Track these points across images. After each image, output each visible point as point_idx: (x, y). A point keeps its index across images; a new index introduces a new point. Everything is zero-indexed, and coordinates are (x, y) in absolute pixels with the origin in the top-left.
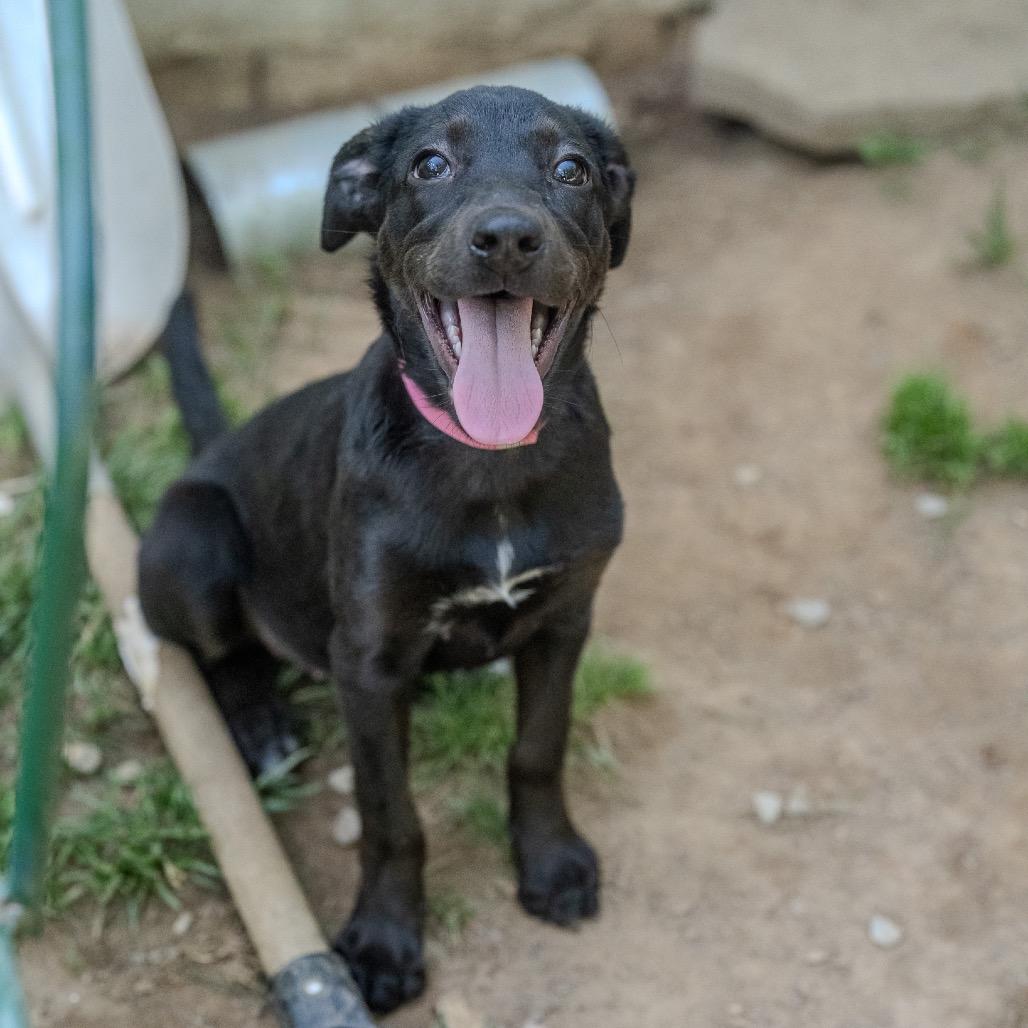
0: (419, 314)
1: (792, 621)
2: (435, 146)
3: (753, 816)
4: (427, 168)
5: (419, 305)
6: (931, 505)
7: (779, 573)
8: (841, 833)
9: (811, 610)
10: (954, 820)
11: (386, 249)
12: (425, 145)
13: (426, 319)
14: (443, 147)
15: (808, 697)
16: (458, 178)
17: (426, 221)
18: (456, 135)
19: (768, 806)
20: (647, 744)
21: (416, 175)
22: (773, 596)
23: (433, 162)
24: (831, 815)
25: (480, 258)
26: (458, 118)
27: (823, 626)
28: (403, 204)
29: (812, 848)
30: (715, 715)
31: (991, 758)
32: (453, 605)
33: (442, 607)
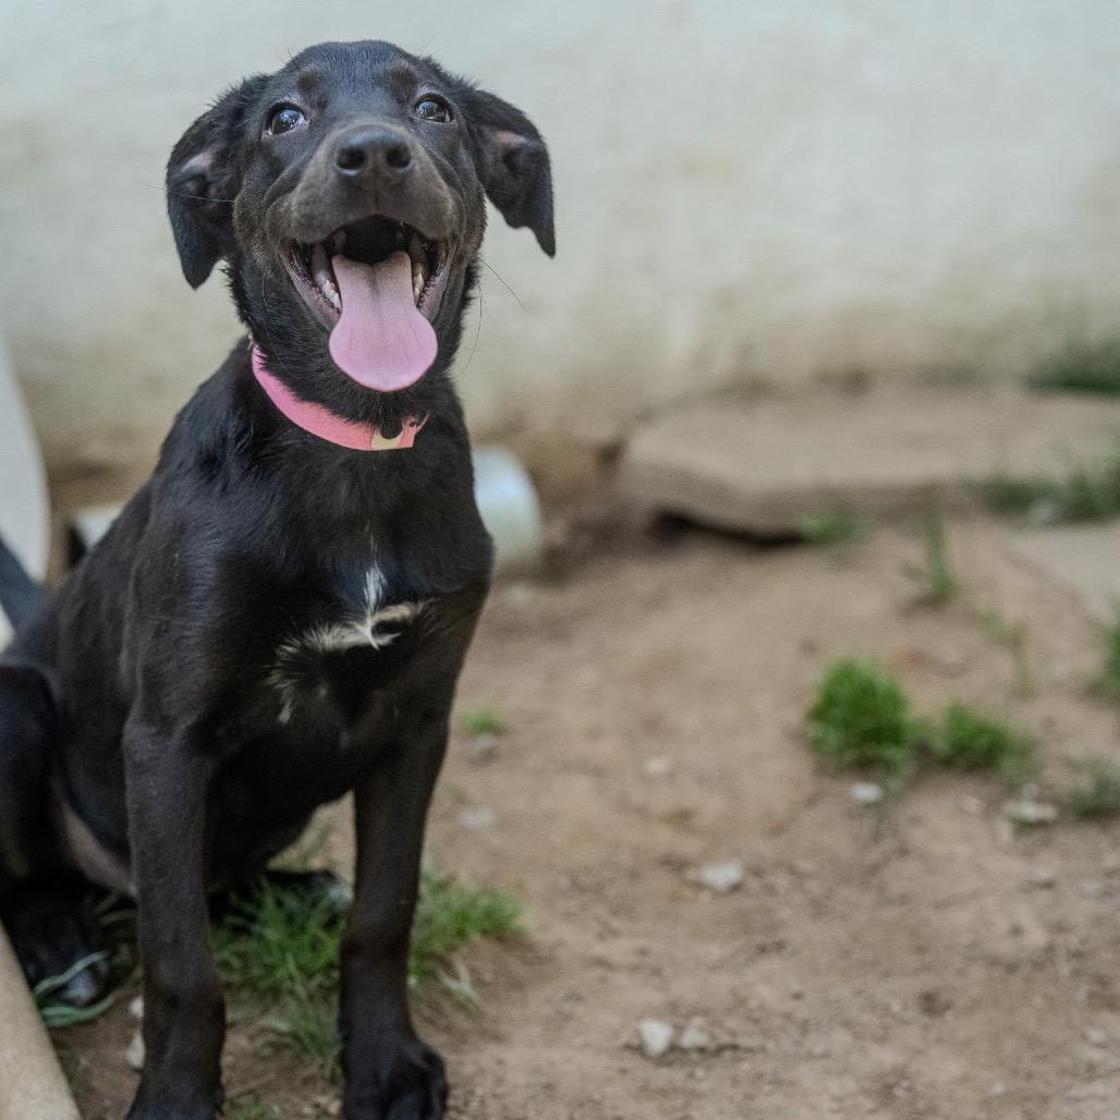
0: (289, 278)
1: (700, 886)
2: (287, 99)
3: (639, 1049)
4: (280, 123)
5: (288, 268)
6: (866, 792)
7: (689, 846)
9: (723, 874)
10: (885, 1057)
11: (245, 218)
12: (275, 99)
13: (297, 280)
14: (295, 99)
15: (715, 951)
16: (313, 125)
17: (286, 173)
18: (306, 85)
19: (657, 1035)
20: (517, 985)
21: (270, 133)
22: (676, 865)
23: (286, 115)
24: (733, 1048)
25: (348, 178)
26: (307, 69)
27: (736, 888)
28: (258, 168)
29: (708, 1079)
30: (601, 962)
31: (931, 1004)
32: (304, 649)
33: (290, 649)
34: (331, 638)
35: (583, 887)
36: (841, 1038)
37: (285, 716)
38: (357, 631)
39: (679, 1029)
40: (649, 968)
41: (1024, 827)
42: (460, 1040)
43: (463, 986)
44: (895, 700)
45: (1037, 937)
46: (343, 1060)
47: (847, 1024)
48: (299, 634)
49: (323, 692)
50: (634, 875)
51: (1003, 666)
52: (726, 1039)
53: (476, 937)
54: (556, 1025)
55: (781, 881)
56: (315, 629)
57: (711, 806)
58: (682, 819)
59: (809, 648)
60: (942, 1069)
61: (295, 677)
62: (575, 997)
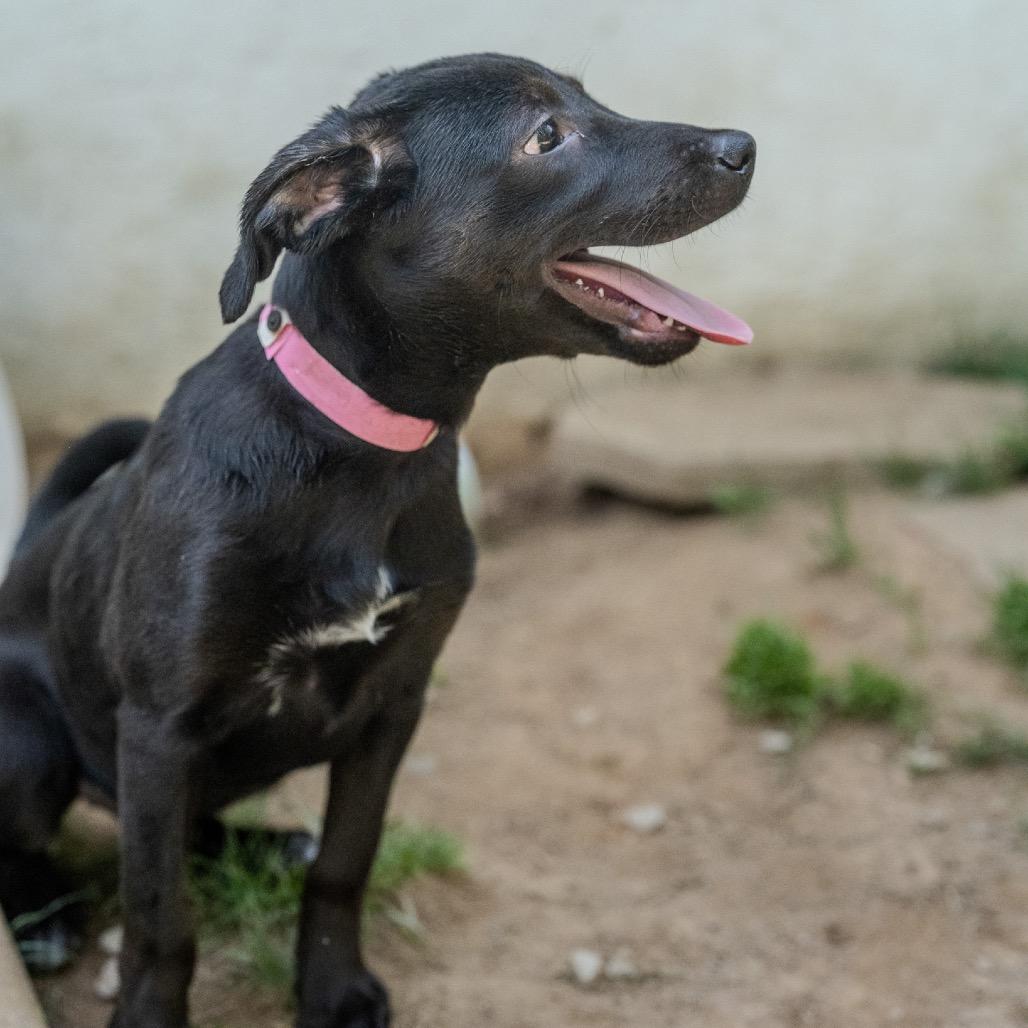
1: (624, 827)
3: (570, 977)
6: (775, 740)
7: (614, 790)
8: (668, 993)
9: (646, 815)
10: (795, 984)
15: (639, 886)
19: (587, 964)
20: (458, 918)
22: (603, 807)
24: (656, 976)
27: (658, 830)
29: (633, 1006)
30: (536, 898)
31: (835, 936)
32: (298, 646)
33: (282, 648)
34: (325, 636)
35: (519, 829)
36: (753, 968)
37: (275, 708)
38: (354, 630)
39: (606, 959)
40: (580, 903)
41: (919, 774)
42: (406, 970)
43: (409, 919)
44: (801, 658)
45: (929, 874)
46: (299, 989)
47: (760, 954)
48: (293, 633)
49: (312, 684)
50: (565, 816)
51: (899, 627)
52: (647, 967)
53: (420, 874)
54: (494, 956)
55: (699, 822)
56: (312, 628)
57: (634, 753)
58: (608, 764)
59: (724, 609)
60: (847, 994)
61: (286, 673)
62: (511, 930)
